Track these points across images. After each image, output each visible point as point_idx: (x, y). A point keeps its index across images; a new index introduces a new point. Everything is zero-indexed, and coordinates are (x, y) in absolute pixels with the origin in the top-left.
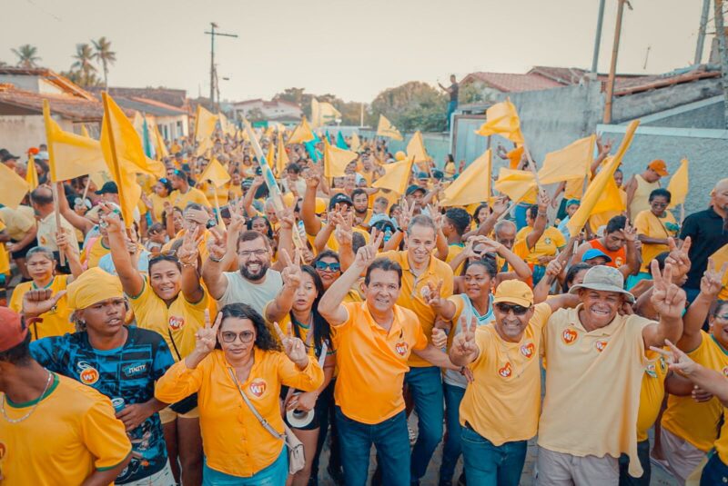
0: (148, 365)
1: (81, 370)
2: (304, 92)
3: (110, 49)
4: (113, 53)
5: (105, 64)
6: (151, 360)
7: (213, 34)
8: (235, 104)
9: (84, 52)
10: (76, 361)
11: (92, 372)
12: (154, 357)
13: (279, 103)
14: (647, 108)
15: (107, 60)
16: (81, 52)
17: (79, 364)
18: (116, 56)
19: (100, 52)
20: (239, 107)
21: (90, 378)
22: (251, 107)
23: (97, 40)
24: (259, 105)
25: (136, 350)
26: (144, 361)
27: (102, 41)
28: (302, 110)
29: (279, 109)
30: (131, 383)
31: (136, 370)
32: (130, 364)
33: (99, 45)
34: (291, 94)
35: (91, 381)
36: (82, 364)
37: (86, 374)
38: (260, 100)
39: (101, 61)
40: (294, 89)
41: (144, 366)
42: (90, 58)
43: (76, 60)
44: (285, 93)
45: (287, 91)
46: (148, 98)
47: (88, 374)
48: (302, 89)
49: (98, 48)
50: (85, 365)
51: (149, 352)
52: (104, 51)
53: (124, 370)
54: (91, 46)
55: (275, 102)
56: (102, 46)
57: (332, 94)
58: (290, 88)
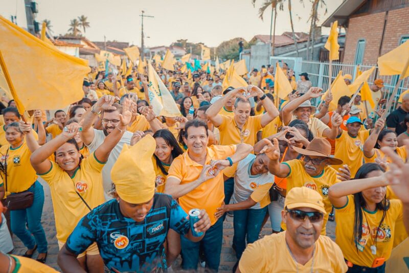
0: (165, 223)
1: (114, 240)
2: (187, 42)
3: (87, 21)
4: (88, 23)
5: (84, 28)
6: (167, 219)
7: (142, 16)
8: (151, 49)
9: (74, 23)
10: (108, 234)
11: (123, 239)
12: (169, 216)
13: (174, 48)
14: (286, 51)
15: (85, 27)
16: (73, 23)
17: (111, 236)
18: (89, 24)
19: (82, 22)
20: (153, 50)
21: (122, 243)
22: (159, 50)
23: (80, 16)
24: (163, 49)
25: (155, 213)
26: (162, 221)
27: (82, 17)
28: (186, 51)
29: (174, 51)
30: (154, 240)
31: (157, 229)
32: (152, 225)
33: (81, 18)
34: (180, 43)
35: (123, 245)
36: (113, 235)
37: (118, 241)
38: (163, 47)
39: (82, 27)
40: (182, 40)
41: (162, 225)
42: (78, 26)
43: (71, 27)
44: (177, 42)
45: (178, 41)
46: (111, 46)
47: (120, 241)
48: (186, 40)
49: (81, 20)
50: (116, 235)
51: (164, 213)
52: (84, 21)
53: (148, 231)
54: (78, 20)
55: (171, 47)
56: (83, 19)
57: (203, 43)
58: (180, 39)
